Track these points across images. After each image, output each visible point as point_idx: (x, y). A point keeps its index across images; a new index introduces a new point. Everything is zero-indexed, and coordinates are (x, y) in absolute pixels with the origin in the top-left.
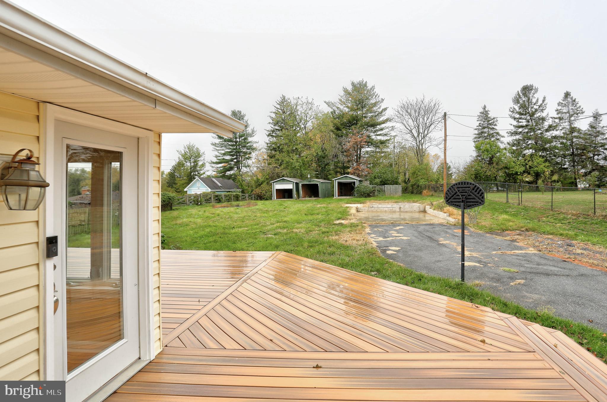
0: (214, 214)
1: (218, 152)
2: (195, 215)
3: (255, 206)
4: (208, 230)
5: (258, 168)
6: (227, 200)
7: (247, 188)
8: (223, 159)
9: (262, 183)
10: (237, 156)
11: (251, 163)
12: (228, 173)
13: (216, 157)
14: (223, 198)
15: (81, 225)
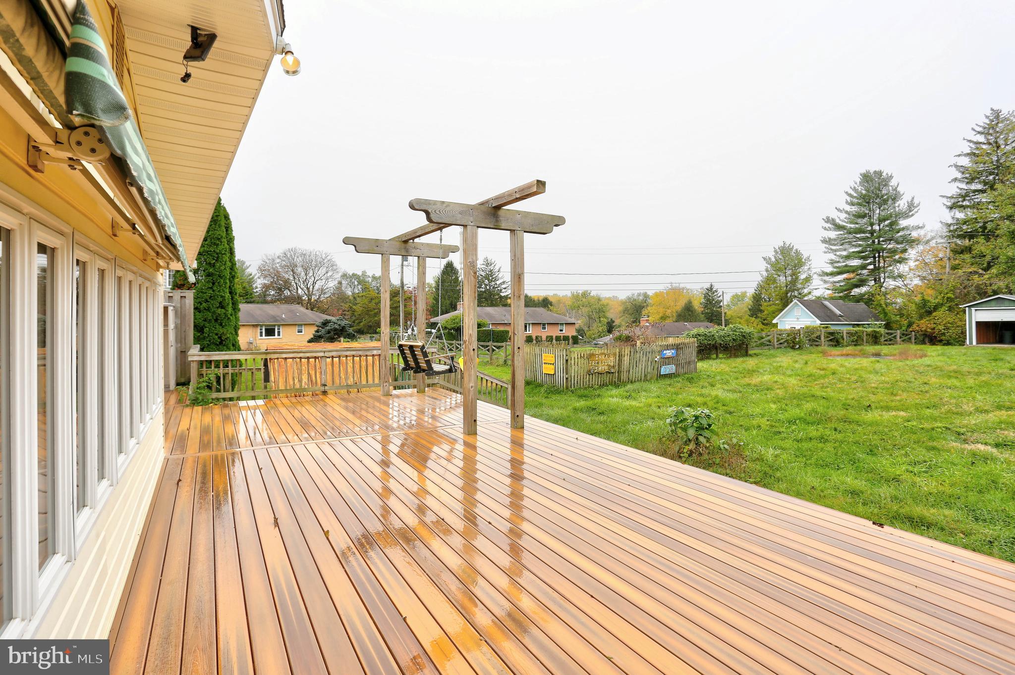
0: (824, 369)
1: (835, 255)
2: (787, 369)
3: (921, 357)
4: (809, 406)
5: (923, 278)
6: (853, 341)
7: (898, 318)
8: (846, 266)
9: (936, 308)
10: (874, 257)
11: (907, 269)
12: (856, 291)
13: (832, 262)
14: (845, 337)
15: (610, 373)
